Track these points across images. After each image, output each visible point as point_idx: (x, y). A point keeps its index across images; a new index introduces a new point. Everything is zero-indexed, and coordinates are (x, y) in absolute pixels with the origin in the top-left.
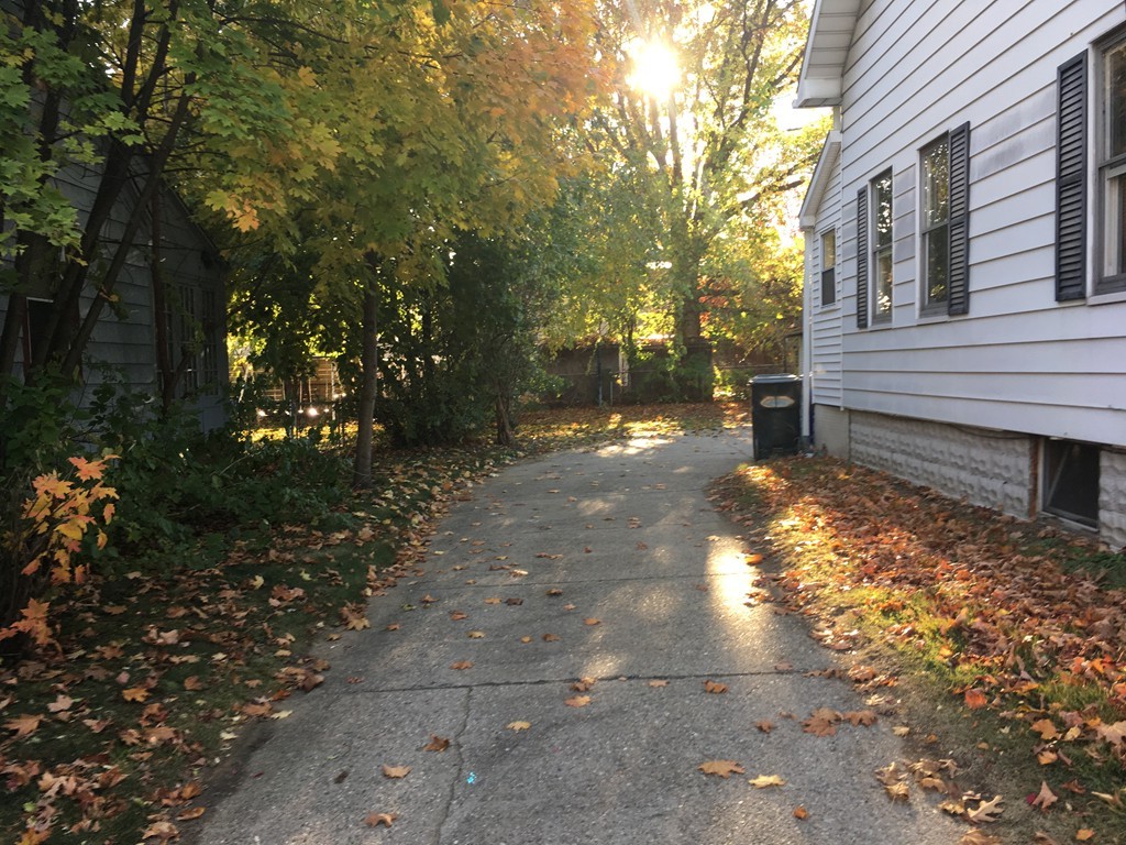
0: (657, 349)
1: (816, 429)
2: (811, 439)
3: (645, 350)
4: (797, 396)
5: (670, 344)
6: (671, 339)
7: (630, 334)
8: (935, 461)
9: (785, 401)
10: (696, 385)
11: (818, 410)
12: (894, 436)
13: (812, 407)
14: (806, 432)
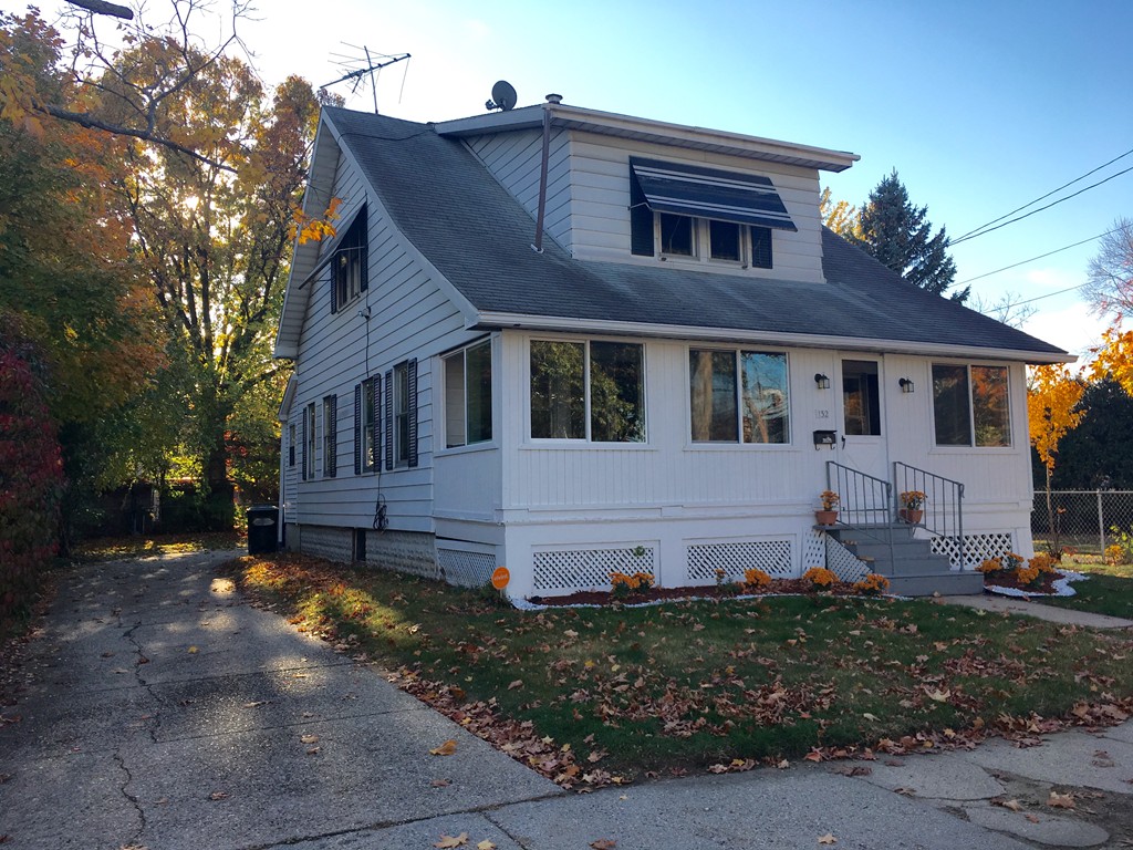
0: (187, 487)
1: (286, 537)
2: (284, 543)
3: (176, 489)
4: (276, 519)
5: (198, 485)
6: (198, 481)
7: (163, 476)
8: (328, 545)
9: (269, 522)
10: (219, 518)
11: (288, 527)
12: (314, 536)
13: (284, 525)
14: (280, 540)
